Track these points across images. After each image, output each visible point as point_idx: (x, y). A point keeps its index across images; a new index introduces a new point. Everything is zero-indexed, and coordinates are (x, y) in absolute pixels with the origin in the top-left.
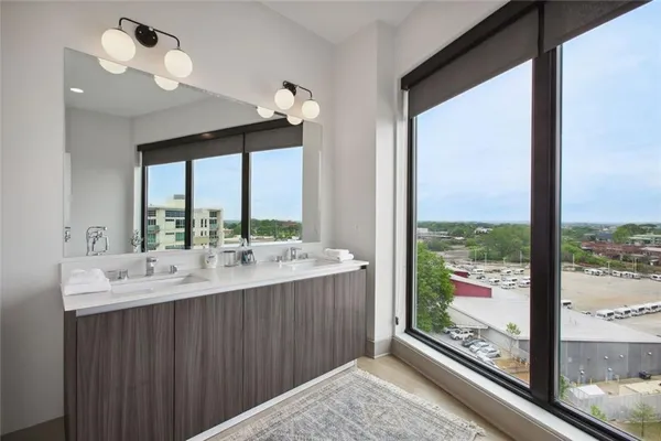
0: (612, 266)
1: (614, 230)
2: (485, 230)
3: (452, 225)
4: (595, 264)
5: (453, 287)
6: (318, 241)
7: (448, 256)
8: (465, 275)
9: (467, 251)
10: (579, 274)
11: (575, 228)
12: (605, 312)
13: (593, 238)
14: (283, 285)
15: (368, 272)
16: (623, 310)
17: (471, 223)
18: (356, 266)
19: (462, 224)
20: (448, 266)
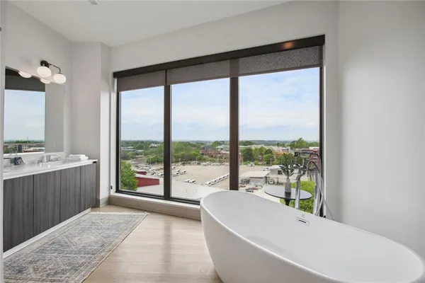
0: (210, 161)
1: (211, 144)
2: (156, 145)
3: (136, 142)
4: (205, 160)
5: (137, 181)
6: (62, 151)
7: (133, 162)
8: (144, 173)
9: (146, 158)
10: (199, 166)
11: (198, 143)
12: (208, 183)
13: (204, 148)
14: (54, 172)
15: (97, 165)
16: (214, 181)
17: (148, 141)
18: (90, 162)
19: (142, 142)
20: (133, 168)
